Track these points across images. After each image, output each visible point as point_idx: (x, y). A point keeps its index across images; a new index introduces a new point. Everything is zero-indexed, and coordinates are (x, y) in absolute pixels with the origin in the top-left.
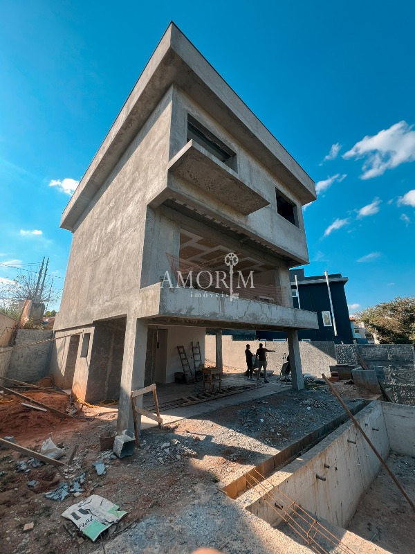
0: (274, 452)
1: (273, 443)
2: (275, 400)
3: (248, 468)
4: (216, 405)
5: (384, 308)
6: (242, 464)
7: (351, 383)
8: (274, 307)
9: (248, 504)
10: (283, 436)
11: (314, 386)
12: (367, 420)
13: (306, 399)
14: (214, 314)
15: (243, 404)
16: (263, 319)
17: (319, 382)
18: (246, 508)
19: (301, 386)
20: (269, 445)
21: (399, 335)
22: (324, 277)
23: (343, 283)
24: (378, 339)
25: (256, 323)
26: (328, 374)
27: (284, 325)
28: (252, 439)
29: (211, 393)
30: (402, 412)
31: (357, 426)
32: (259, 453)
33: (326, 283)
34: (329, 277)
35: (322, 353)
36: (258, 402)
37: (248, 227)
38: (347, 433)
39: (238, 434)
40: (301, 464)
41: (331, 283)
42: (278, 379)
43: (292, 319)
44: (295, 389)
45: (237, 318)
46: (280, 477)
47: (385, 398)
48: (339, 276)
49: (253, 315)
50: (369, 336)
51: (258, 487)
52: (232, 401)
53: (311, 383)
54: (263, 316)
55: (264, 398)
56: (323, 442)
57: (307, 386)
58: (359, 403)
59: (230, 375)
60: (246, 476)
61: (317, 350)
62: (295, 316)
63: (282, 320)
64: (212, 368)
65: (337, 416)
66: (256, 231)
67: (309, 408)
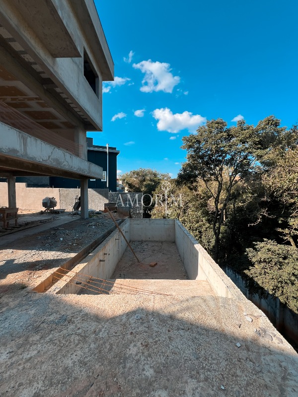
0: (73, 255)
1: (71, 250)
2: (69, 226)
3: (55, 270)
4: (12, 238)
5: (134, 173)
6: (46, 269)
7: (115, 212)
8: (74, 158)
9: (57, 290)
10: (78, 245)
11: (95, 216)
12: (124, 228)
13: (91, 223)
14: (14, 151)
15: (41, 232)
16: (65, 165)
17: (98, 213)
18: (56, 293)
19: (86, 216)
20: (69, 252)
21: (137, 188)
22: (106, 148)
23: (117, 154)
24: (127, 190)
25: (59, 167)
26: (103, 209)
27: (81, 173)
28: (54, 252)
29: (6, 229)
30: (138, 222)
31: (120, 231)
32: (62, 259)
33: (106, 152)
34: (109, 148)
35: (101, 196)
36: (56, 229)
37: (55, 71)
38: (116, 235)
39: (40, 252)
40: (92, 256)
41: (109, 152)
42: (69, 214)
43: (87, 169)
44: (82, 218)
45: (41, 160)
46: (79, 267)
47: (131, 217)
48: (115, 149)
49: (57, 160)
50: (123, 188)
51: (65, 278)
52: (30, 232)
53: (93, 214)
54: (65, 163)
55: (60, 226)
56: (104, 242)
57: (90, 216)
58: (121, 220)
59: (24, 215)
60: (54, 274)
61: (98, 194)
62: (89, 167)
63: (80, 169)
64: (6, 208)
65: (109, 229)
66: (63, 81)
67: (93, 227)
